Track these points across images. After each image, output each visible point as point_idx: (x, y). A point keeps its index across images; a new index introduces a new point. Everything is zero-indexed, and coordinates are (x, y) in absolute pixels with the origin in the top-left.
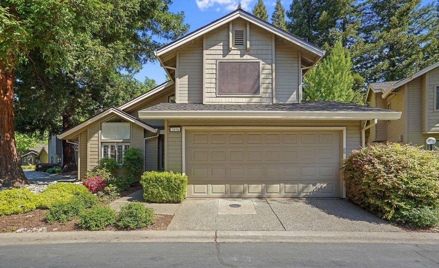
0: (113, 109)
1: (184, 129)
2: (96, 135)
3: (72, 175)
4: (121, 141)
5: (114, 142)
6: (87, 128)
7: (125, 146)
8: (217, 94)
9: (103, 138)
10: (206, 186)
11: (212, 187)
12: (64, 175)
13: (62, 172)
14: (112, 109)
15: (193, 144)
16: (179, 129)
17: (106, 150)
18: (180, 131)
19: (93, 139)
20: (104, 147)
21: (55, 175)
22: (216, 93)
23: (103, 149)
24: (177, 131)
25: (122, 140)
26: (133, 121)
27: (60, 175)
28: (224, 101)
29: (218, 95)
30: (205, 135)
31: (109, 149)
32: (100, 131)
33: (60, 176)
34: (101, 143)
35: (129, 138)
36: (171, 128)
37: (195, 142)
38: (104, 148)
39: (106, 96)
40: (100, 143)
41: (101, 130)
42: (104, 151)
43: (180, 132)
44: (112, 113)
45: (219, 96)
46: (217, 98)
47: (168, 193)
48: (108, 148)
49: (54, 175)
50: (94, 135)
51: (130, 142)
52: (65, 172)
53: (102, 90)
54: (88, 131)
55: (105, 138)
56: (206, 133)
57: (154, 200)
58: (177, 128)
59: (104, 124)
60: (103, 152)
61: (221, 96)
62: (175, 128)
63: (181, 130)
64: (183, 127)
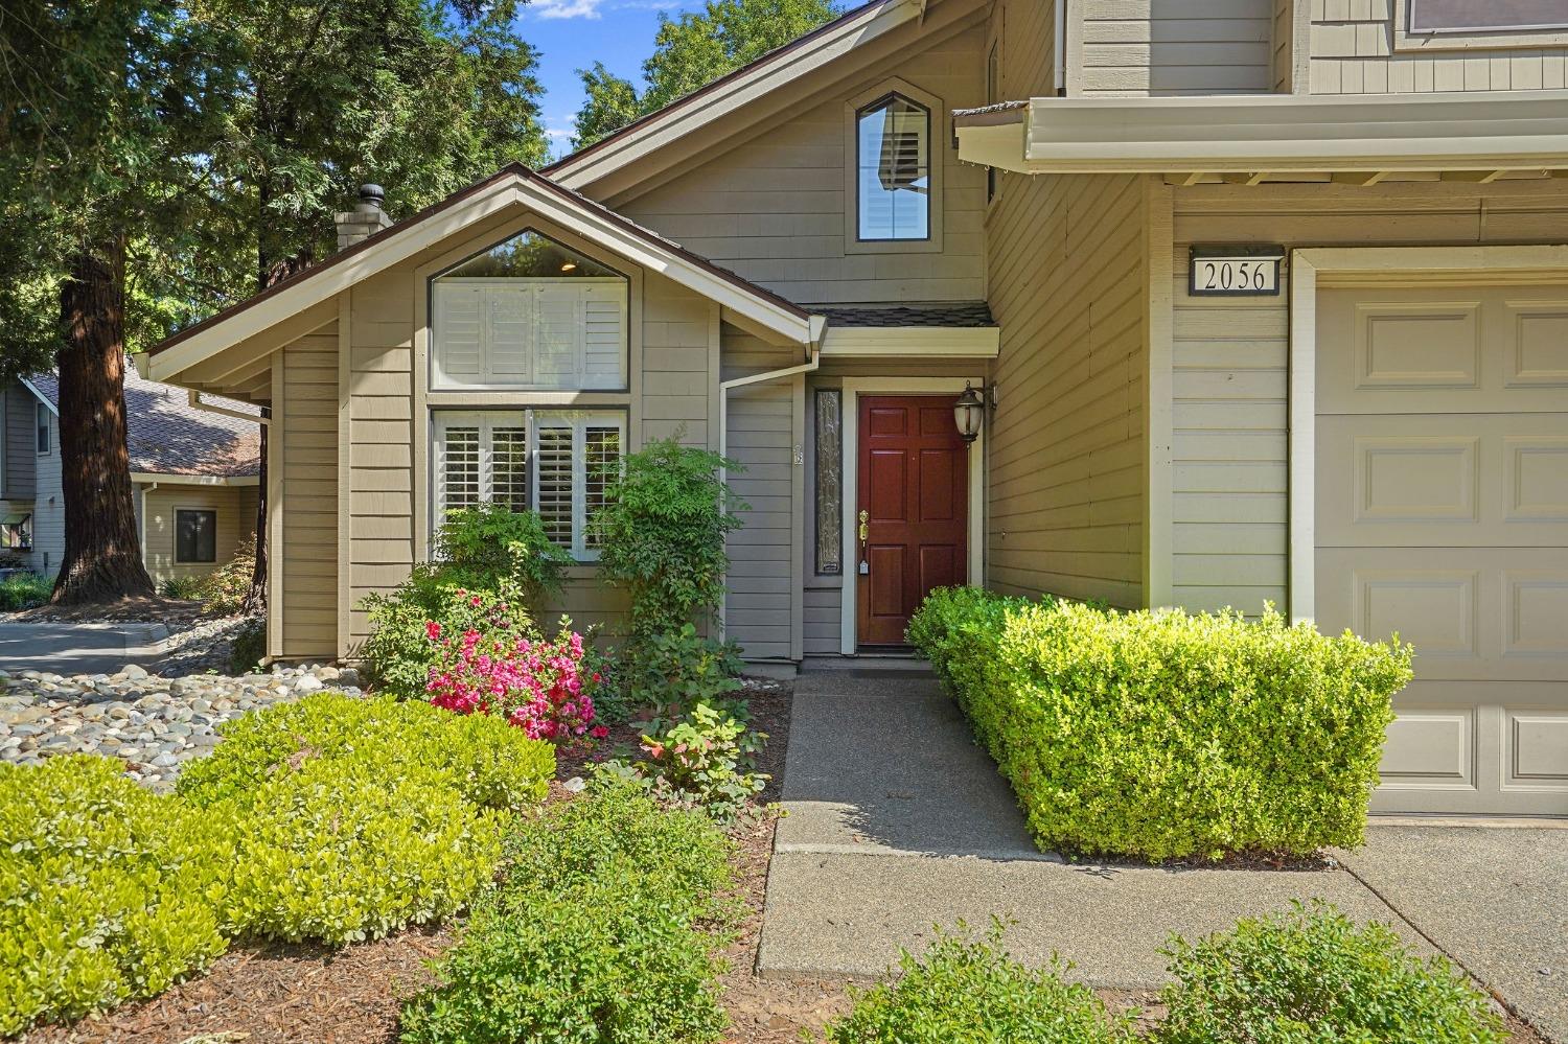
0: (521, 181)
1: (1306, 267)
2: (397, 359)
3: (122, 620)
4: (568, 398)
5: (521, 408)
6: (337, 312)
7: (593, 434)
8: (1400, 34)
9: (440, 381)
10: (1461, 720)
11: (1515, 727)
12: (76, 620)
13: (58, 603)
14: (513, 178)
15: (1363, 387)
16: (1267, 266)
17: (461, 457)
18: (1269, 285)
19: (371, 384)
20: (449, 437)
21: (21, 621)
22: (1390, 24)
23: (440, 453)
24: (1250, 286)
25: (575, 394)
26: (659, 266)
27: (50, 620)
28: (1445, 80)
29: (1409, 35)
30: (1460, 317)
31: (481, 452)
32: (423, 334)
33: (50, 625)
34: (433, 409)
35: (617, 382)
36: (1201, 265)
37: (1377, 376)
38: (450, 447)
39: (375, 136)
40: (423, 415)
41: (429, 325)
42: (450, 468)
43: (1275, 292)
44: (517, 208)
45: (1417, 44)
46: (1396, 65)
47: (1254, 787)
48: (475, 447)
49: (12, 616)
50: (380, 363)
51: (626, 407)
52: (77, 598)
53: (352, 97)
54: (344, 329)
55: (457, 380)
56: (1472, 305)
57: (1130, 846)
58: (1253, 264)
59: (444, 289)
60: (440, 476)
61: (1434, 44)
62: (1236, 264)
63: (1284, 274)
64: (1299, 258)
